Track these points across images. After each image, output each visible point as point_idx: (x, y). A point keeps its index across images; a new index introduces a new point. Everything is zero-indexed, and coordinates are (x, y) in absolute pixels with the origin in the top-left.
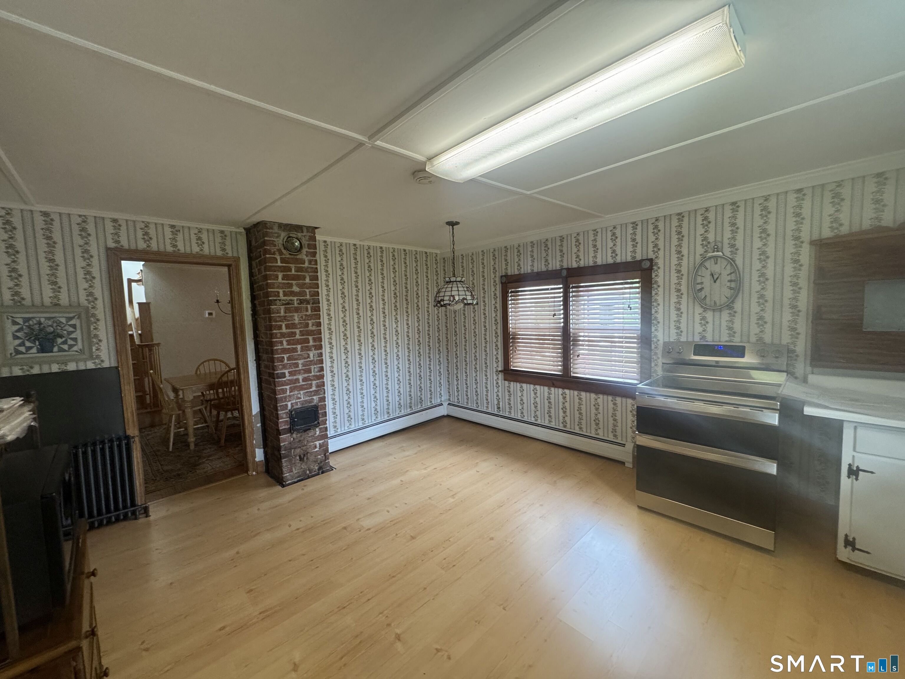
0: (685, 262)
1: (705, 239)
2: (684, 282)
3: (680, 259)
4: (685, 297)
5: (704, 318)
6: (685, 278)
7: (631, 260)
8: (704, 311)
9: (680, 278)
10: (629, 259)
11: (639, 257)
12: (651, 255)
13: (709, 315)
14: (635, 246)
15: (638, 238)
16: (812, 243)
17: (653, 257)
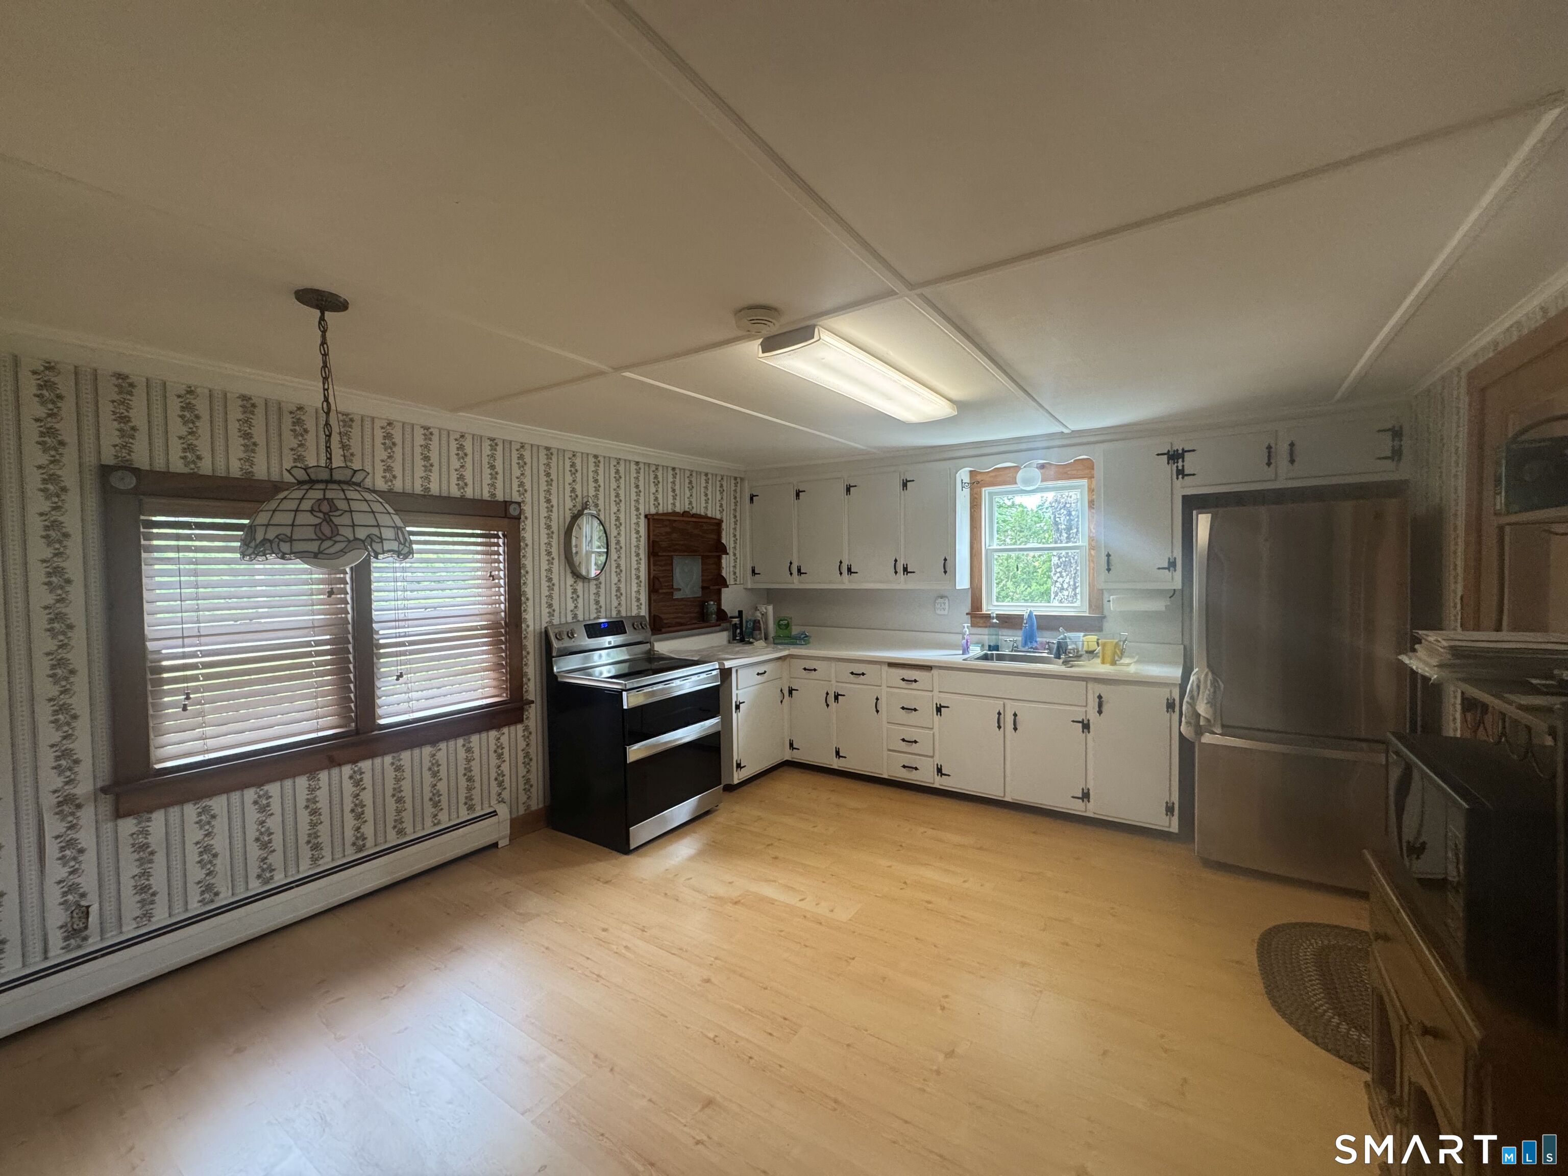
0: (554, 515)
1: (573, 490)
2: (554, 542)
3: (550, 509)
4: (556, 562)
5: (575, 591)
6: (555, 536)
7: (489, 499)
8: (575, 582)
9: (550, 536)
10: (486, 496)
11: (500, 497)
12: (516, 497)
13: (580, 586)
14: (494, 476)
15: (499, 464)
16: (646, 516)
17: (519, 500)
